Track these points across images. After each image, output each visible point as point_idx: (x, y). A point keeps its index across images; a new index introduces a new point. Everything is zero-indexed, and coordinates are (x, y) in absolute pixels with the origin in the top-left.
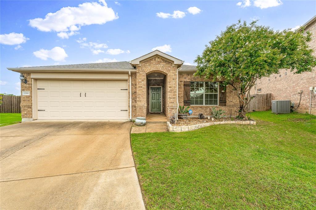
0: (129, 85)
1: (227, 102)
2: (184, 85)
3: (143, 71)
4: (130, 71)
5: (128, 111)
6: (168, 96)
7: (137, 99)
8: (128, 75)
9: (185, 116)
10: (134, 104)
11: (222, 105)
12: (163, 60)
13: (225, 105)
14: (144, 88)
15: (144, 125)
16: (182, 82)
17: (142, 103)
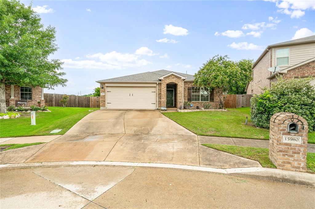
0: (157, 90)
1: (215, 99)
2: (188, 89)
3: (165, 83)
4: (158, 82)
5: (156, 104)
6: (178, 96)
7: (162, 97)
8: (156, 84)
9: (188, 107)
10: (160, 100)
11: (211, 101)
12: (176, 77)
13: (213, 101)
14: (165, 92)
15: (166, 110)
16: (187, 87)
17: (164, 99)
